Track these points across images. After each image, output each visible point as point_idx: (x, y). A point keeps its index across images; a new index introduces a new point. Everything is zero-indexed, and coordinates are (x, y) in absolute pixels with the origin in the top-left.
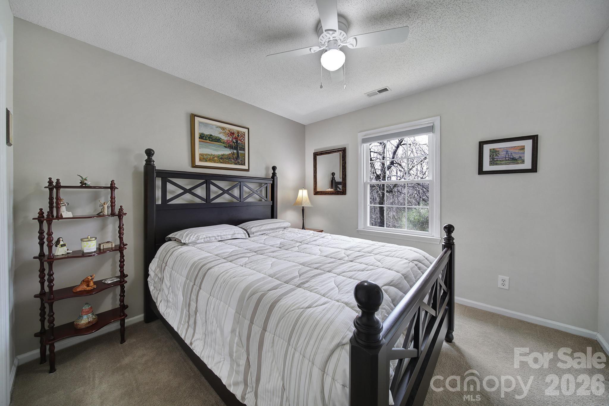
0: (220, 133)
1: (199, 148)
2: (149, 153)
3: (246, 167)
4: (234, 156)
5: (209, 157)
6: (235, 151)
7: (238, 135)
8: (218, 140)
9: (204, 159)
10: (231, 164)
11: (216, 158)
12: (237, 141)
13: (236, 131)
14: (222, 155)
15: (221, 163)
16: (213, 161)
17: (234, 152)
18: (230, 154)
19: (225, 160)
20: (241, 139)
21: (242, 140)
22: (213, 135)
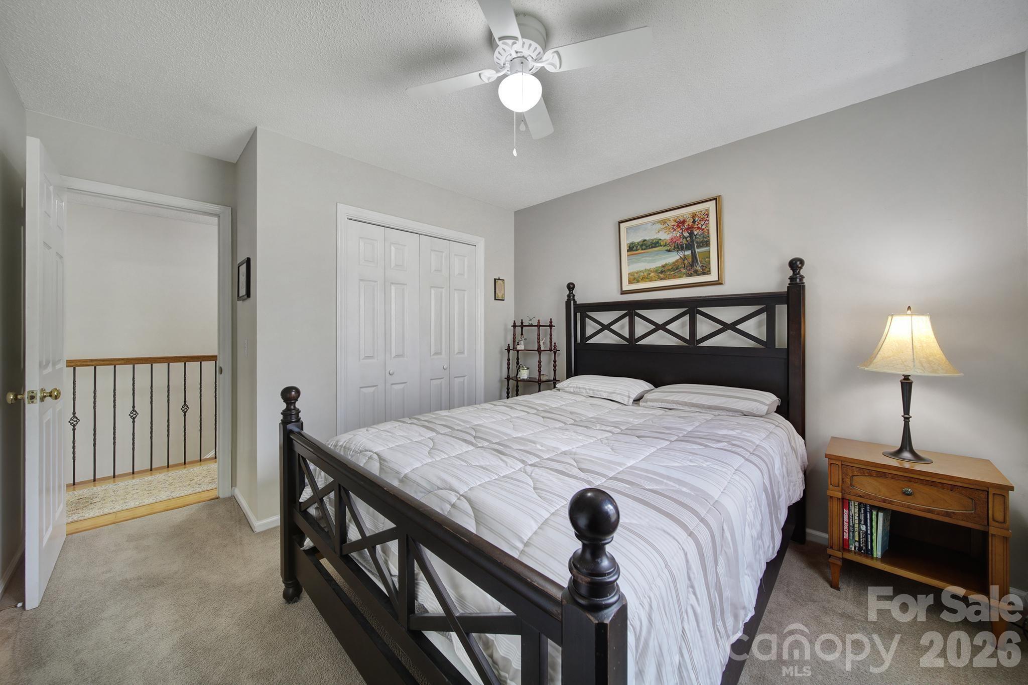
0: (658, 232)
1: (628, 266)
2: (571, 287)
3: (713, 277)
4: (686, 261)
5: (642, 274)
6: (688, 253)
7: (694, 220)
8: (655, 244)
9: (634, 279)
10: (680, 277)
11: (652, 274)
12: (691, 234)
13: (690, 214)
14: (663, 267)
15: (661, 279)
16: (648, 280)
17: (684, 255)
18: (677, 261)
19: (668, 273)
20: (700, 226)
21: (704, 227)
22: (647, 238)
